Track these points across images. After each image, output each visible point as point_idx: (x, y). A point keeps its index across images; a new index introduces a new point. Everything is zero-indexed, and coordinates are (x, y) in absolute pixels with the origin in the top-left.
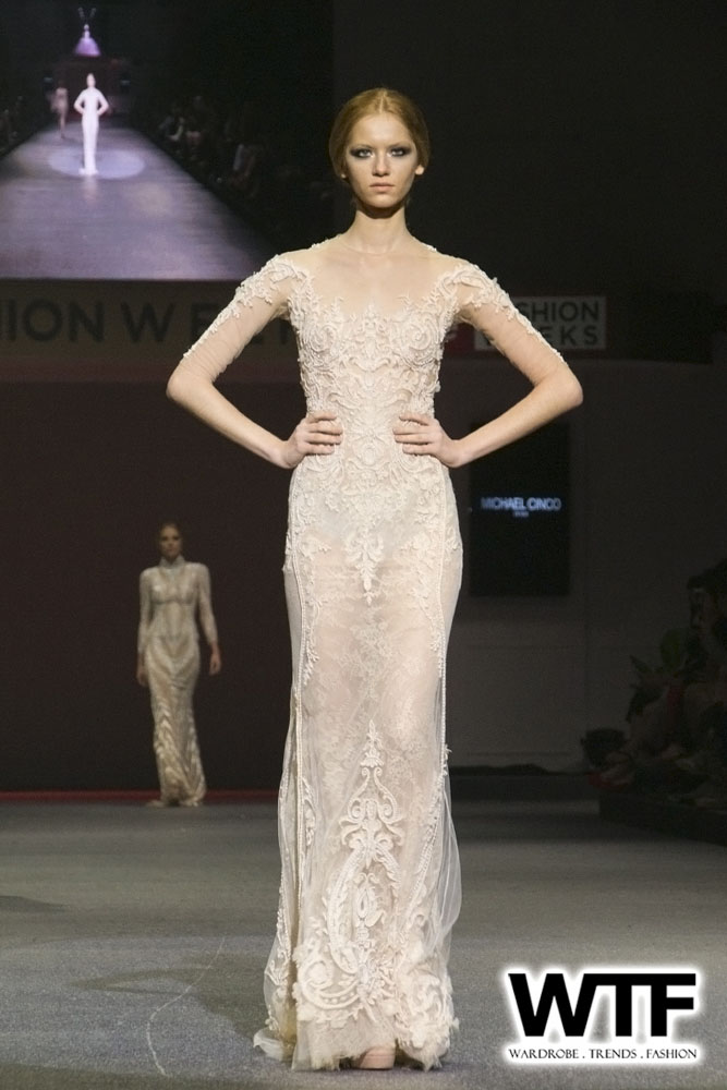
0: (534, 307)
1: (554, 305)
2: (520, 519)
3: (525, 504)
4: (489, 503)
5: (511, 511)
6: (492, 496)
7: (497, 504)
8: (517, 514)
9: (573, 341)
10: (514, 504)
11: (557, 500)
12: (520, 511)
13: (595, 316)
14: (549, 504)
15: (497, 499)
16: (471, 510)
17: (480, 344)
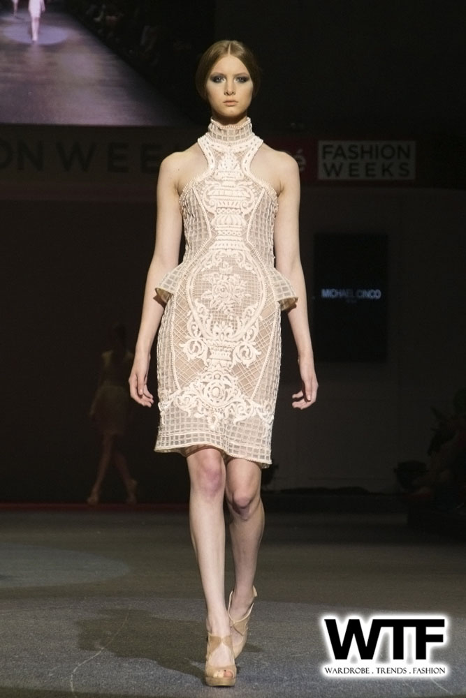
0: (362, 147)
1: (377, 147)
2: (350, 305)
3: (354, 294)
4: (327, 293)
5: (344, 299)
6: (330, 289)
7: (334, 293)
9: (391, 175)
10: (346, 294)
11: (378, 291)
12: (350, 299)
13: (408, 156)
14: (372, 294)
15: (333, 296)
16: (314, 298)
17: (322, 175)
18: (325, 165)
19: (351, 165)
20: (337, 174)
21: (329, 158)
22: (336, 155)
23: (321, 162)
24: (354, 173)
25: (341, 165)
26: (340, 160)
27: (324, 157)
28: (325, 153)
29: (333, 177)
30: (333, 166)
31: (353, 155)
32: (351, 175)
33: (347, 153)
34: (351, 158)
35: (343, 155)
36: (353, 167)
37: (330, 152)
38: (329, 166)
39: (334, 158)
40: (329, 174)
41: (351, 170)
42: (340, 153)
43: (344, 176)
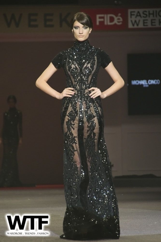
0: (149, 12)
1: (156, 11)
2: (145, 88)
3: (147, 82)
4: (134, 82)
5: (142, 85)
6: (136, 80)
8: (144, 86)
10: (143, 82)
11: (158, 80)
12: (145, 85)
14: (156, 82)
15: (137, 81)
16: (128, 85)
17: (130, 26)
18: (132, 21)
19: (144, 20)
20: (138, 25)
21: (133, 17)
22: (137, 16)
23: (130, 19)
24: (145, 24)
25: (139, 21)
26: (138, 18)
27: (131, 17)
28: (131, 15)
29: (136, 26)
30: (135, 21)
31: (145, 16)
32: (144, 25)
33: (142, 15)
34: (144, 17)
35: (140, 16)
36: (145, 21)
37: (134, 15)
38: (133, 22)
39: (136, 17)
40: (133, 25)
41: (144, 23)
42: (139, 15)
43: (141, 26)
